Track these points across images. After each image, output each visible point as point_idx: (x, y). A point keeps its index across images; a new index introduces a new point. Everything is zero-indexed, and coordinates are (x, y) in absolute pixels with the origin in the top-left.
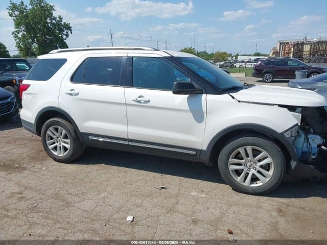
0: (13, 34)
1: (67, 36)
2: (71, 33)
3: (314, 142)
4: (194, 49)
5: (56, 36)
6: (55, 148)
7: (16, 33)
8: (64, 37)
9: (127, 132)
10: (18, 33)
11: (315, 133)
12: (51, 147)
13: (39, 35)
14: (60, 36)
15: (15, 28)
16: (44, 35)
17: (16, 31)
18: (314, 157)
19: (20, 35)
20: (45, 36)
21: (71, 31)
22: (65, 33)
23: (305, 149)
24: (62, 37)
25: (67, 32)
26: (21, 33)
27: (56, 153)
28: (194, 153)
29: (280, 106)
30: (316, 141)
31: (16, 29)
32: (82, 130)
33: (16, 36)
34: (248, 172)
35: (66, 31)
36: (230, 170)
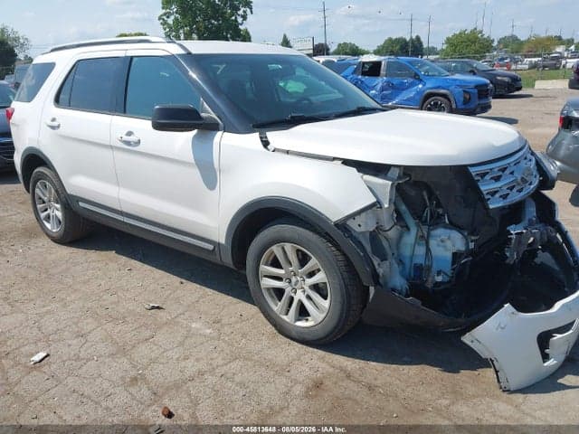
0: (160, 19)
1: (244, 17)
2: (252, 13)
3: (445, 247)
4: (481, 32)
5: (226, 20)
6: (48, 218)
7: (165, 17)
8: (240, 20)
9: (119, 199)
10: (168, 17)
11: (453, 225)
12: (43, 215)
13: (199, 19)
14: (233, 18)
15: (163, 8)
16: (207, 18)
17: (165, 14)
18: (439, 279)
19: (170, 21)
20: (208, 20)
21: (251, 9)
22: (241, 12)
23: (420, 260)
24: (236, 20)
25: (245, 12)
26: (172, 17)
27: (48, 226)
28: (210, 247)
29: (346, 162)
30: (449, 244)
31: (164, 11)
32: (69, 191)
33: (165, 23)
34: (293, 295)
35: (242, 9)
36: (262, 287)
